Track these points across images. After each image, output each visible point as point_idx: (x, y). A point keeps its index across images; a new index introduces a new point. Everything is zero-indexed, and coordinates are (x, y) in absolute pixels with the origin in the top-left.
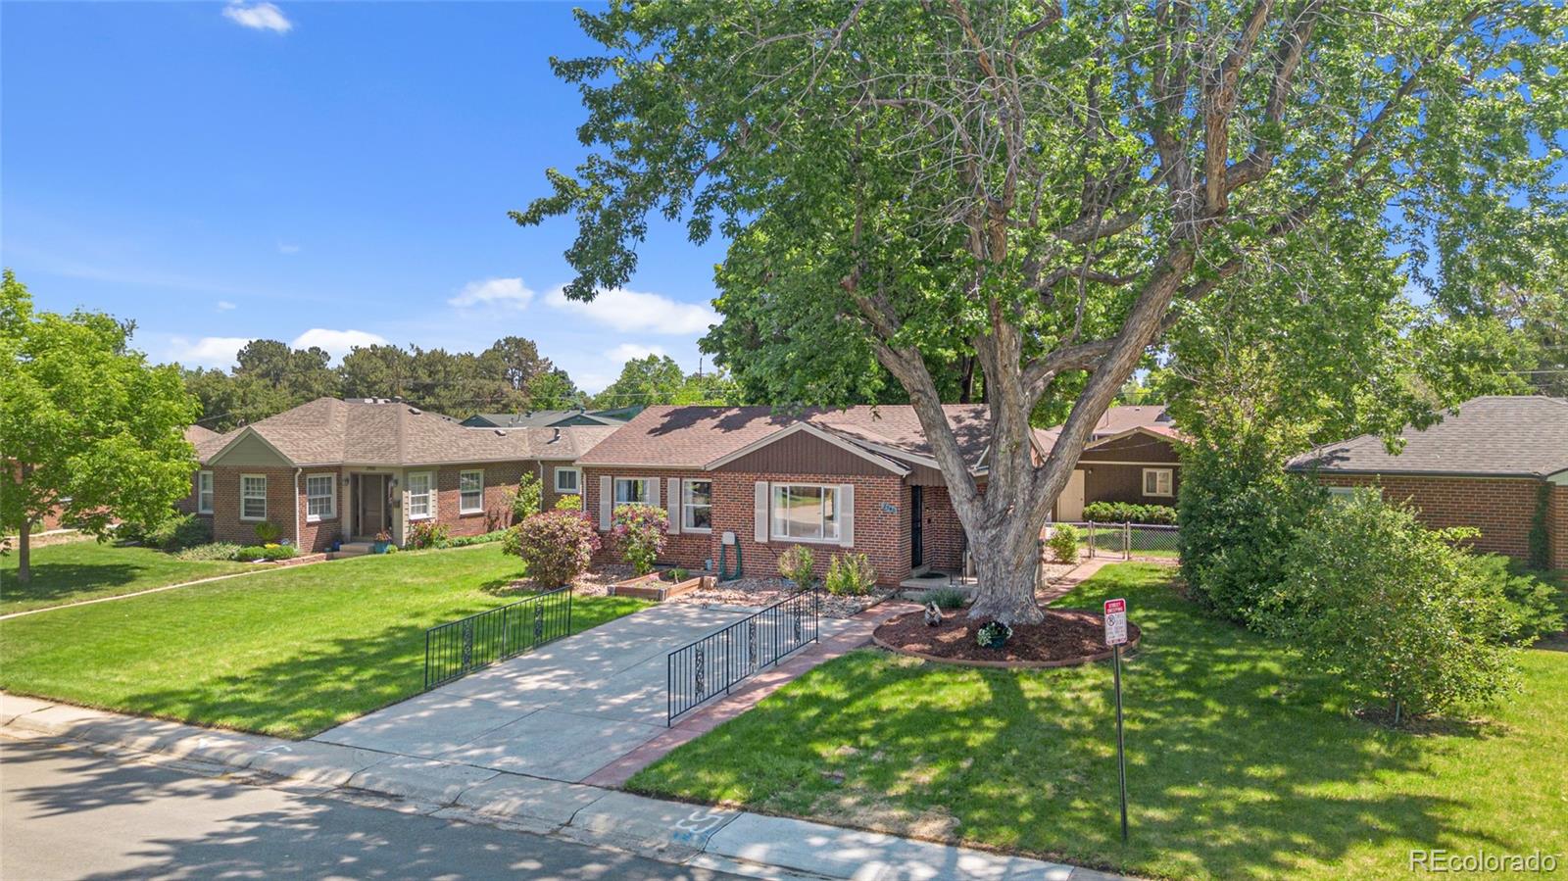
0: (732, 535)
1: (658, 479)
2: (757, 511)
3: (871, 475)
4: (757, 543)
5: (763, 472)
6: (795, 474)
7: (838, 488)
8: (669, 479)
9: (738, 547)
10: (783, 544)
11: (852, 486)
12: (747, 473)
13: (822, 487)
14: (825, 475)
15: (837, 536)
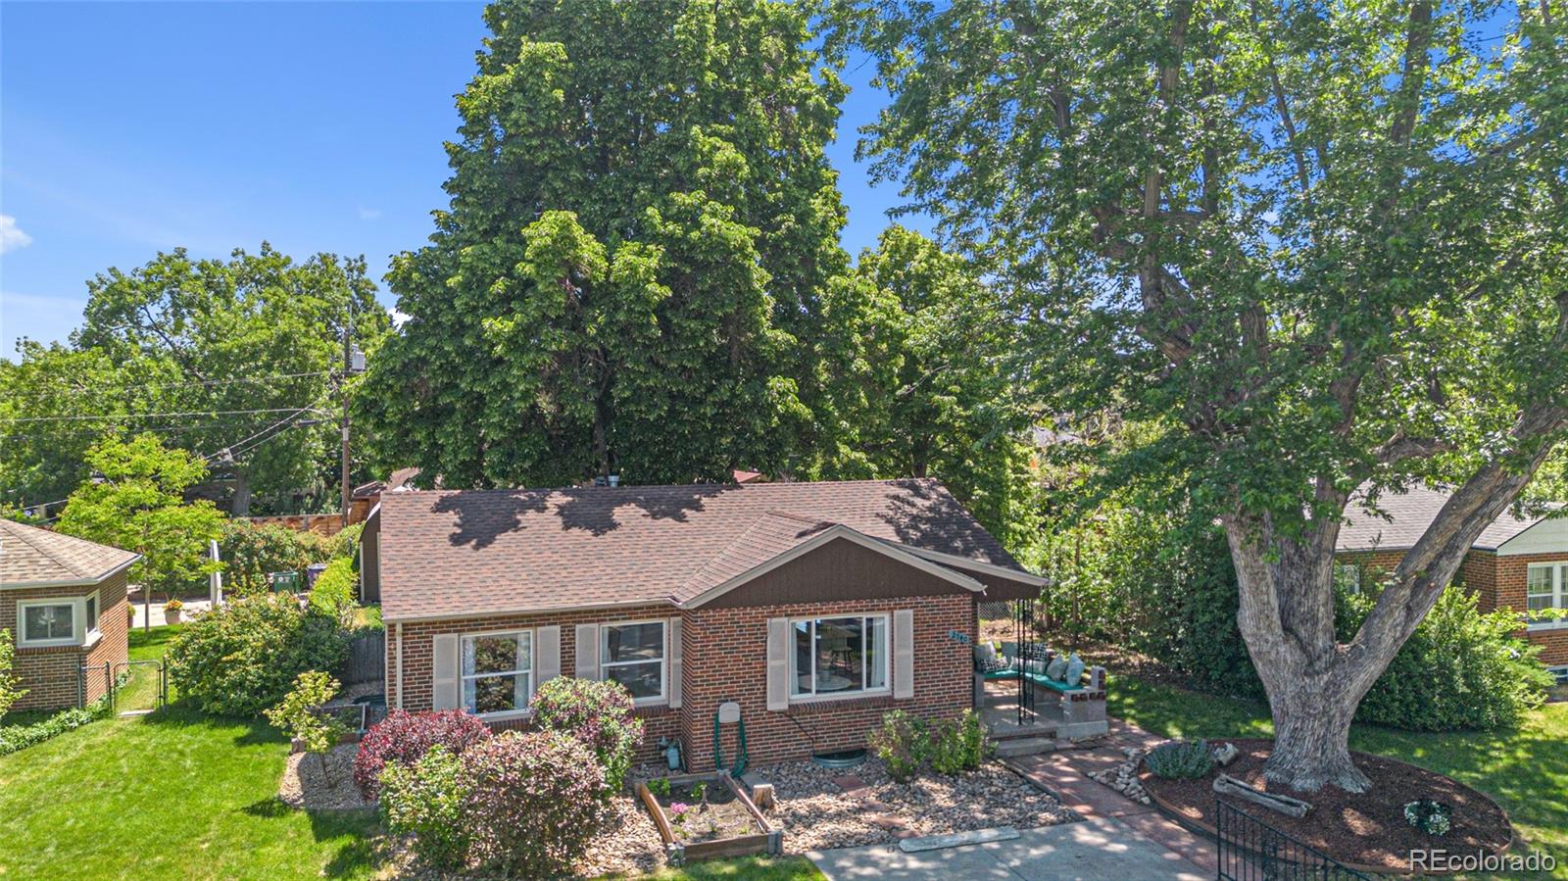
1: (558, 628)
2: (770, 663)
3: (934, 595)
4: (771, 712)
5: (779, 604)
6: (828, 602)
7: (887, 616)
8: (578, 627)
9: (740, 724)
10: (810, 708)
11: (911, 612)
12: (753, 607)
13: (864, 616)
14: (872, 599)
15: (883, 684)
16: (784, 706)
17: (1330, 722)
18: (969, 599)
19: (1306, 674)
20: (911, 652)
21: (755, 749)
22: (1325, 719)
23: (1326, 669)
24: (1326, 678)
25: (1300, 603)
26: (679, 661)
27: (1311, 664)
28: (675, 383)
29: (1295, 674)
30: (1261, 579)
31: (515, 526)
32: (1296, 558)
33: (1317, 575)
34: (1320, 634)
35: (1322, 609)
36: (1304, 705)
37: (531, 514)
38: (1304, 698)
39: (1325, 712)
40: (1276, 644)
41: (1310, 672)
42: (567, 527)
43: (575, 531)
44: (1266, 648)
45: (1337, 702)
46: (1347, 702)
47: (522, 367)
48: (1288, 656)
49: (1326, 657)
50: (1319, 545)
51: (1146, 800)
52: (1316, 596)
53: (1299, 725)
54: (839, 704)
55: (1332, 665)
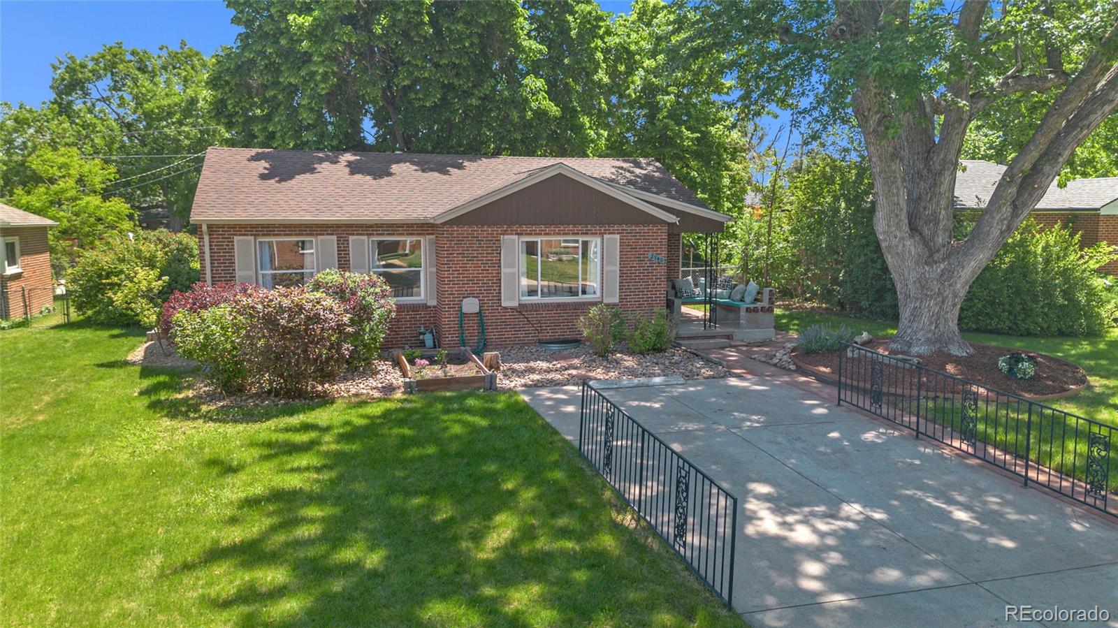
0: (476, 301)
1: (334, 238)
2: (503, 270)
3: (637, 224)
4: (506, 308)
5: (511, 224)
6: (551, 225)
7: (599, 240)
8: (351, 238)
9: (479, 314)
10: (536, 307)
11: (618, 237)
12: (489, 226)
13: (581, 239)
14: (586, 225)
15: (595, 293)
16: (515, 304)
17: (943, 302)
18: (665, 228)
19: (926, 263)
20: (617, 268)
21: (492, 335)
22: (940, 299)
23: (944, 260)
24: (942, 266)
25: (925, 208)
26: (434, 270)
27: (931, 255)
28: (446, 77)
29: (917, 263)
30: (893, 182)
31: (313, 171)
32: (925, 172)
33: (942, 183)
34: (940, 233)
35: (943, 212)
36: (923, 287)
37: (326, 165)
38: (923, 282)
39: (940, 294)
40: (902, 239)
41: (930, 260)
42: (352, 173)
43: (358, 177)
44: (894, 242)
45: (950, 285)
46: (959, 286)
47: (321, 55)
48: (912, 249)
49: (943, 250)
50: (944, 160)
51: (793, 367)
52: (939, 201)
53: (918, 304)
54: (559, 305)
55: (948, 256)
